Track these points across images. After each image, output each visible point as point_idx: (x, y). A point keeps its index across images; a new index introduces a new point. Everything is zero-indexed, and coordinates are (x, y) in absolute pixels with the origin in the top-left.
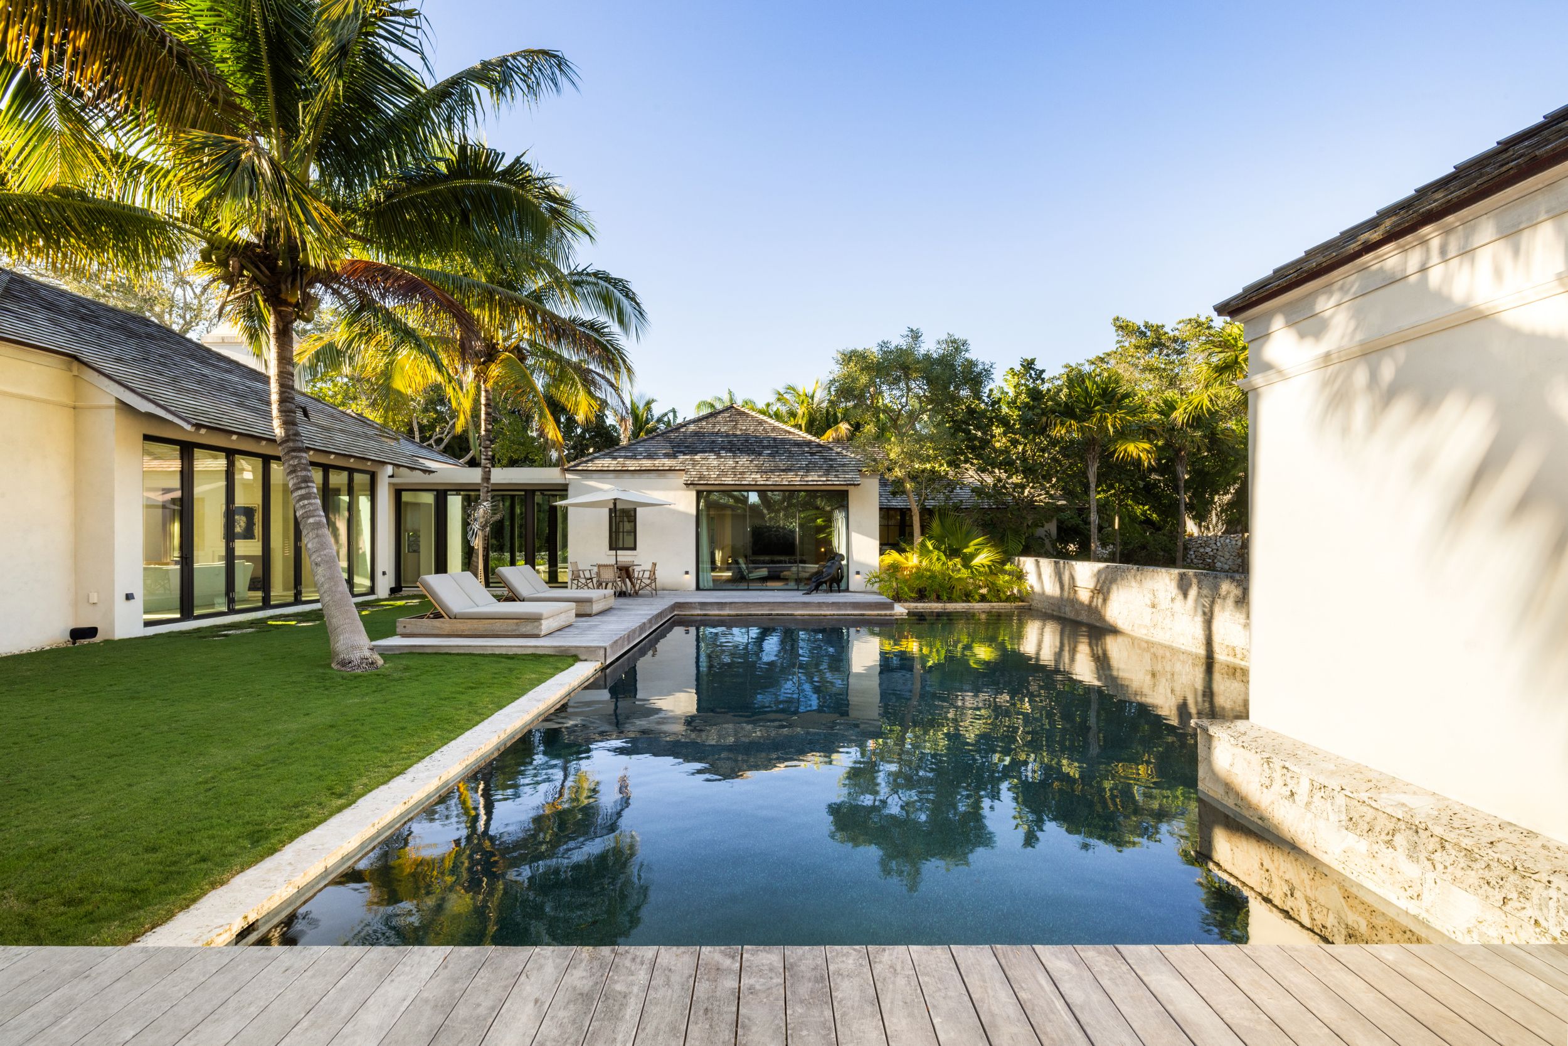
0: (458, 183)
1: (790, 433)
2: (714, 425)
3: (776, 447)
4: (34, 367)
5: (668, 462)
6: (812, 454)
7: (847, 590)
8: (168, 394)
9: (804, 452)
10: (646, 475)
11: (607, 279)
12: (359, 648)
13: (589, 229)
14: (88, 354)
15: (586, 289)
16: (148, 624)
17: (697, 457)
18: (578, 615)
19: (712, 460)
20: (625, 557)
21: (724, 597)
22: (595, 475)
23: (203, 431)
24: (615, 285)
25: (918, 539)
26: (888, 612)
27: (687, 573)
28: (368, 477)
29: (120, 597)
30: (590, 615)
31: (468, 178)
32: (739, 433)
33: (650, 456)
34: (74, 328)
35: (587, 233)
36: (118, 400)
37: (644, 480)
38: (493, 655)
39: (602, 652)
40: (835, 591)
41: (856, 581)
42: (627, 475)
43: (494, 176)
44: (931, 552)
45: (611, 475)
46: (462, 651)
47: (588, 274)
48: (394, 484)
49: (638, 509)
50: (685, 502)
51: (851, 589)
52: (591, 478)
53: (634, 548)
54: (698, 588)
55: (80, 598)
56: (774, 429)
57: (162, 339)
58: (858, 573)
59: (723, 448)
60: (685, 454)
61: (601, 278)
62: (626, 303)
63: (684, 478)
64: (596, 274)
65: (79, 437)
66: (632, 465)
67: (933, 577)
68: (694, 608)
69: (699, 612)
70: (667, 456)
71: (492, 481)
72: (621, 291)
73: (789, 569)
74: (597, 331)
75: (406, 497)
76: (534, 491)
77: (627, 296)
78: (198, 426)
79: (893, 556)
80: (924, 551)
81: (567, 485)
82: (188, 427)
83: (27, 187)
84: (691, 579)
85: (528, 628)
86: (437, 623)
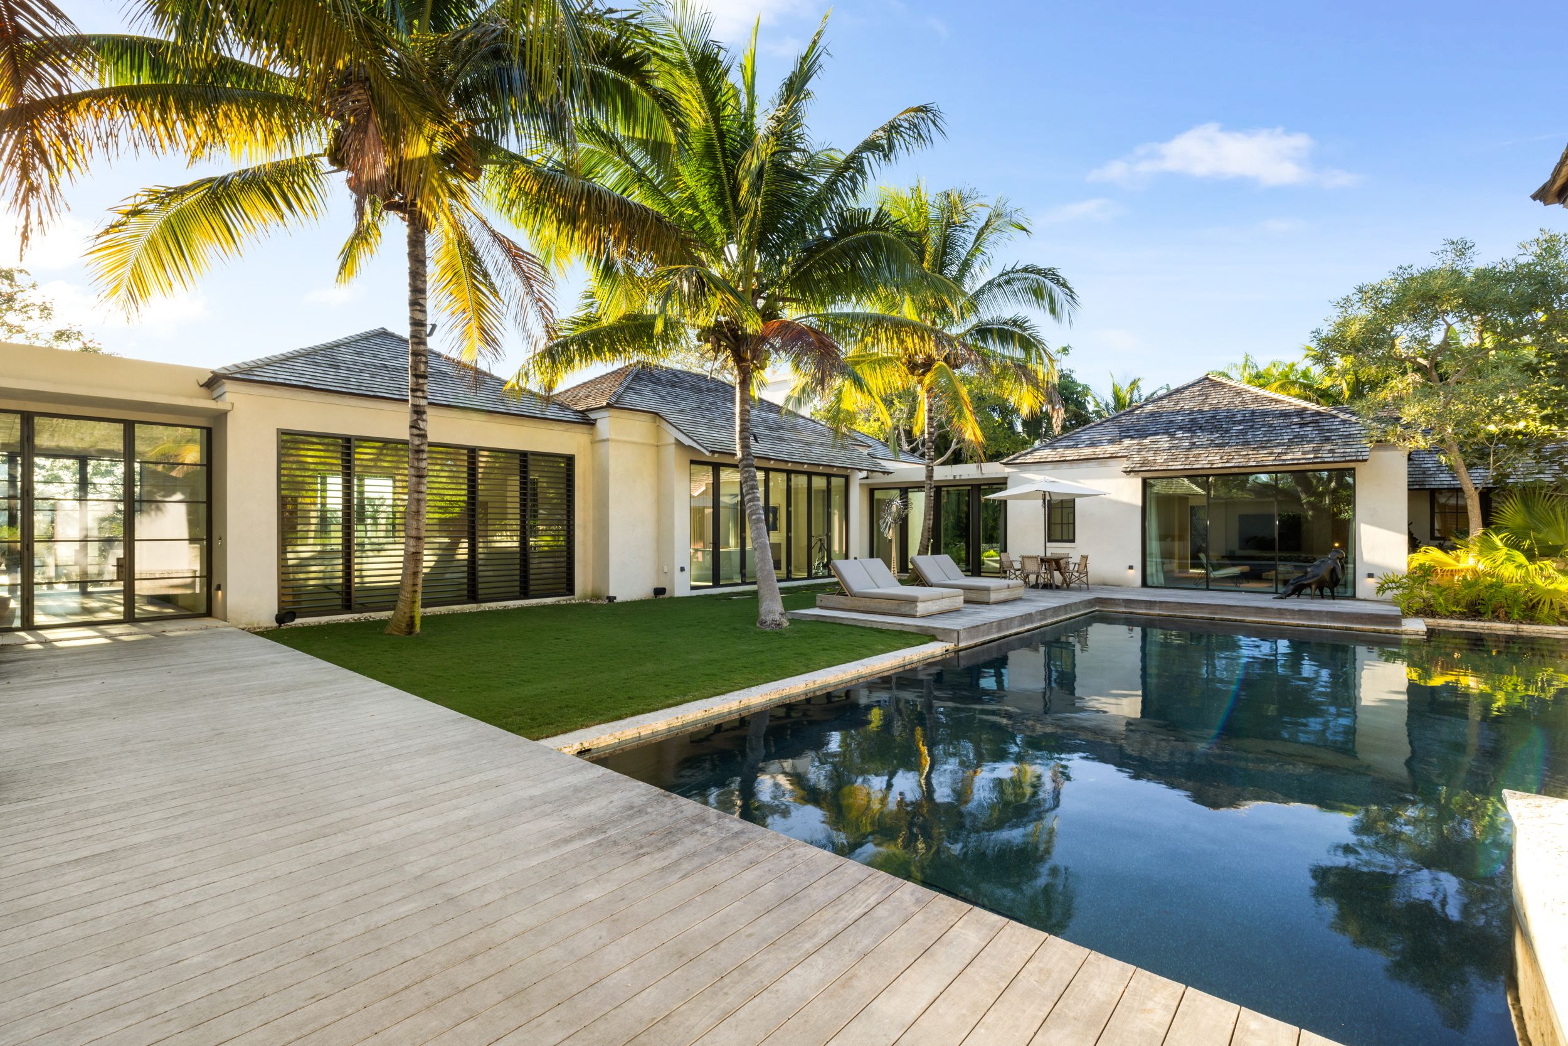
0: (842, 242)
1: (1277, 401)
2: (1177, 403)
3: (1252, 420)
4: (638, 423)
5: (1110, 449)
6: (1302, 425)
7: (1353, 597)
8: (702, 431)
9: (1292, 424)
10: (1085, 464)
11: (1038, 272)
12: (773, 613)
13: (1025, 225)
14: (664, 410)
15: (1017, 285)
16: (693, 588)
17: (1146, 441)
18: (966, 602)
19: (1164, 441)
20: (1057, 549)
21: (1166, 596)
22: (1033, 467)
23: (716, 455)
24: (1045, 275)
25: (1476, 530)
26: (1392, 629)
27: (1131, 567)
28: (843, 480)
29: (677, 569)
30: (988, 603)
31: (849, 234)
32: (1206, 408)
33: (1093, 444)
34: (663, 393)
35: (1024, 229)
36: (676, 439)
37: (1083, 469)
38: (871, 628)
39: (955, 635)
40: (1328, 598)
41: (1366, 586)
42: (1065, 465)
43: (865, 228)
44: (1497, 549)
45: (1050, 466)
46: (850, 623)
47: (1017, 271)
48: (868, 485)
49: (1077, 500)
50: (1130, 491)
51: (1359, 595)
52: (1029, 471)
53: (1073, 541)
54: (1144, 584)
55: (660, 571)
56: (1256, 399)
57: (717, 390)
58: (1371, 576)
59: (1180, 428)
60: (1132, 438)
61: (1031, 272)
62: (1057, 291)
63: (1124, 464)
64: (1025, 270)
65: (659, 466)
66: (1071, 454)
67: (1498, 586)
68: (1118, 605)
69: (1124, 610)
70: (1111, 442)
71: (935, 478)
72: (1052, 280)
73: (1274, 567)
74: (1020, 327)
75: (878, 495)
76: (979, 485)
77: (1058, 282)
78: (713, 452)
79: (1432, 555)
80: (1487, 547)
81: (1006, 478)
82: (707, 453)
83: (611, 321)
84: (1135, 575)
85: (905, 609)
86: (842, 599)
